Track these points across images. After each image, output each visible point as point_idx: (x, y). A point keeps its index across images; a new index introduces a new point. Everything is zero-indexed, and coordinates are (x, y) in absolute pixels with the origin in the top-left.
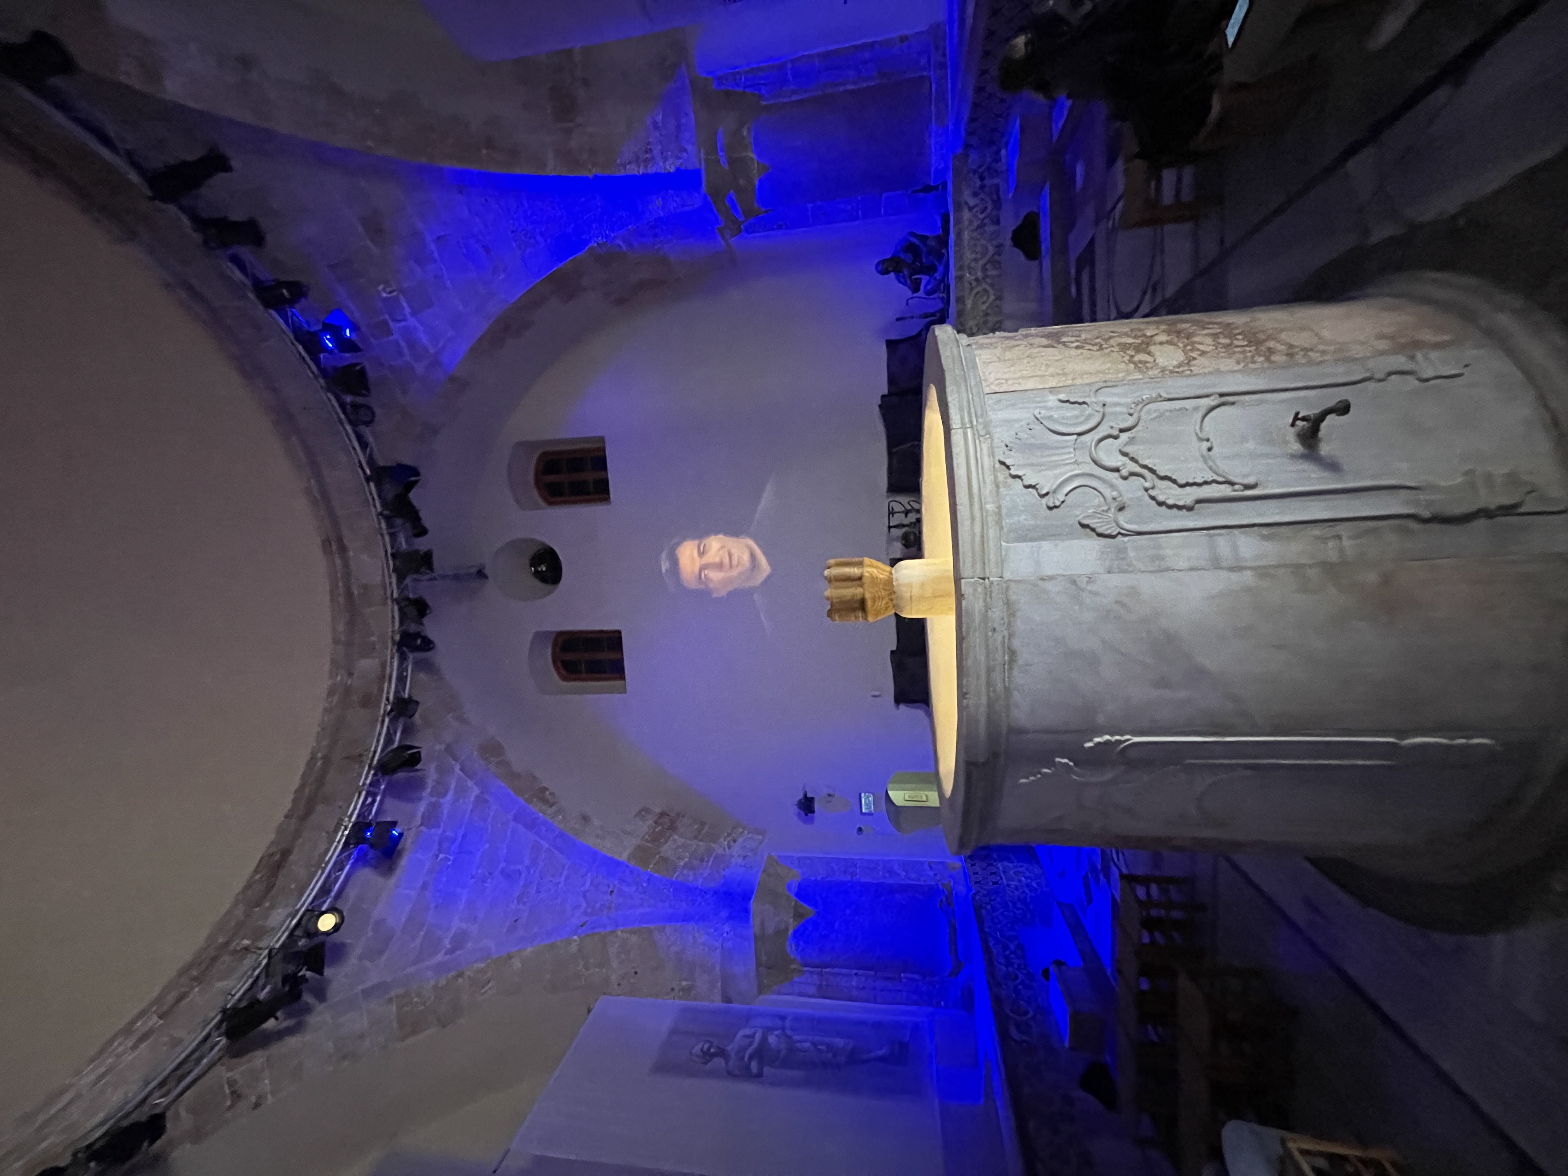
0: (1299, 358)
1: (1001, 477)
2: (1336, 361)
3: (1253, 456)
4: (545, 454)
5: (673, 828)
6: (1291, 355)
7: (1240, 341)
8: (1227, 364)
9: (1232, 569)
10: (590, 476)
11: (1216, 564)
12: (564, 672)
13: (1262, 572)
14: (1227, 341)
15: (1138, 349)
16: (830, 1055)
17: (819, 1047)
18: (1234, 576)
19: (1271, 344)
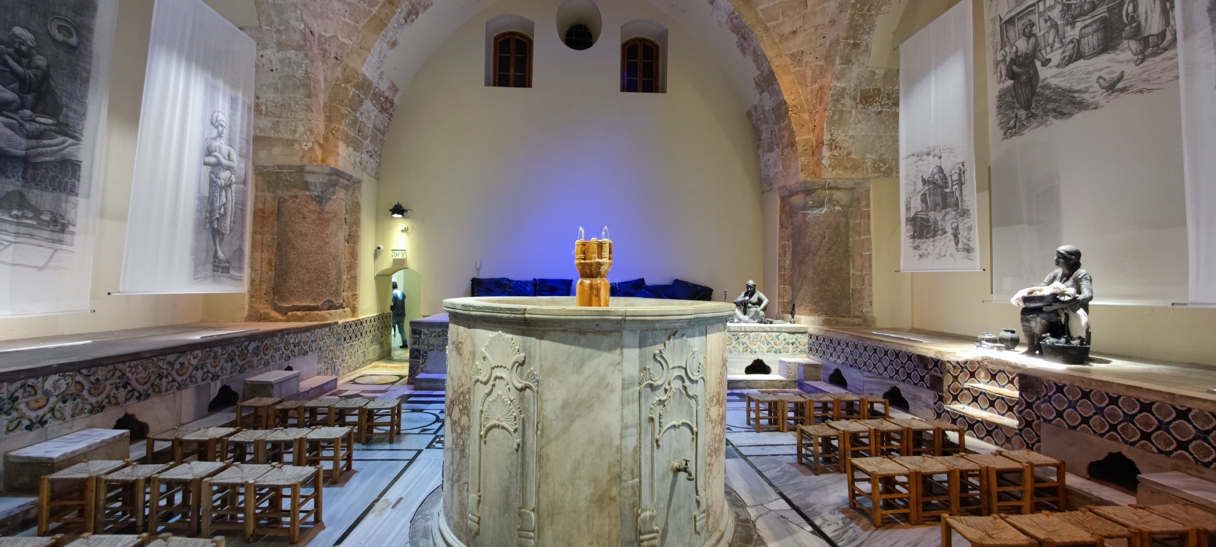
0: (708, 468)
1: (669, 331)
2: (705, 483)
3: (670, 446)
4: (657, 47)
5: (383, 110)
6: (709, 465)
7: (716, 445)
8: (709, 438)
9: (621, 434)
10: (640, 79)
11: (624, 427)
12: (501, 40)
13: (619, 449)
14: (717, 439)
15: (718, 400)
16: (218, 216)
17: (223, 208)
18: (618, 436)
19: (714, 457)
